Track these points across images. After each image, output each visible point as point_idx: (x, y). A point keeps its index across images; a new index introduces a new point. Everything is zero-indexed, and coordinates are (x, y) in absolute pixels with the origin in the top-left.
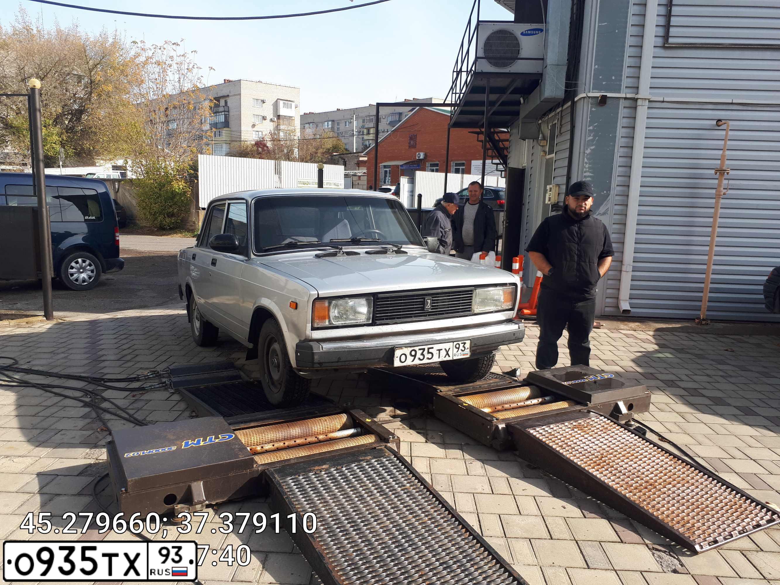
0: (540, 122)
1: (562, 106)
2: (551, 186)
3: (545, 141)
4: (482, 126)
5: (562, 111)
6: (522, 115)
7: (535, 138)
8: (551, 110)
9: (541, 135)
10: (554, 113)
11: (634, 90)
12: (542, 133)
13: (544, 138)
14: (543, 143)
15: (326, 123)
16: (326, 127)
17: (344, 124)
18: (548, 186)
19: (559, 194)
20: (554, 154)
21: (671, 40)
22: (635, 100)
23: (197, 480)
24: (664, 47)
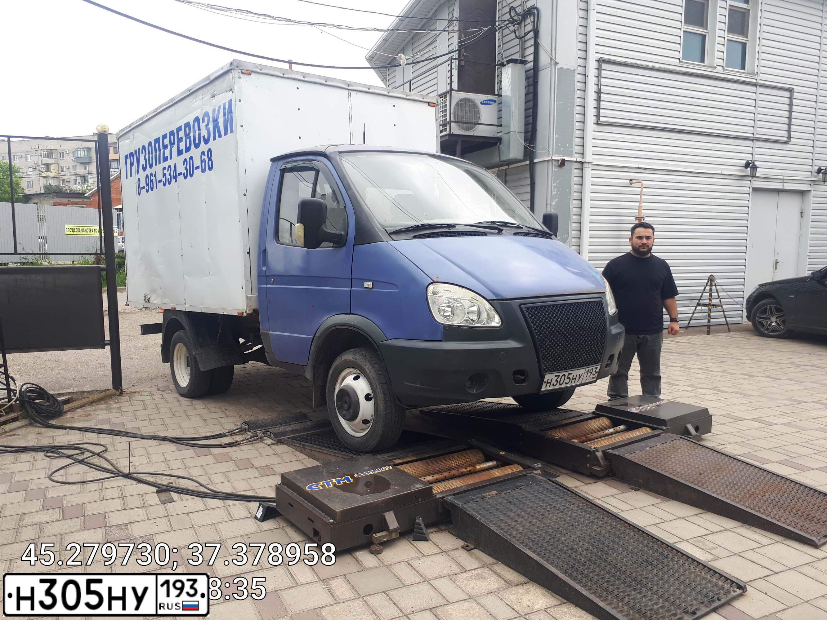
5: (507, 169)
11: (581, 156)
21: (601, 119)
22: (582, 163)
23: (388, 511)
24: (597, 124)
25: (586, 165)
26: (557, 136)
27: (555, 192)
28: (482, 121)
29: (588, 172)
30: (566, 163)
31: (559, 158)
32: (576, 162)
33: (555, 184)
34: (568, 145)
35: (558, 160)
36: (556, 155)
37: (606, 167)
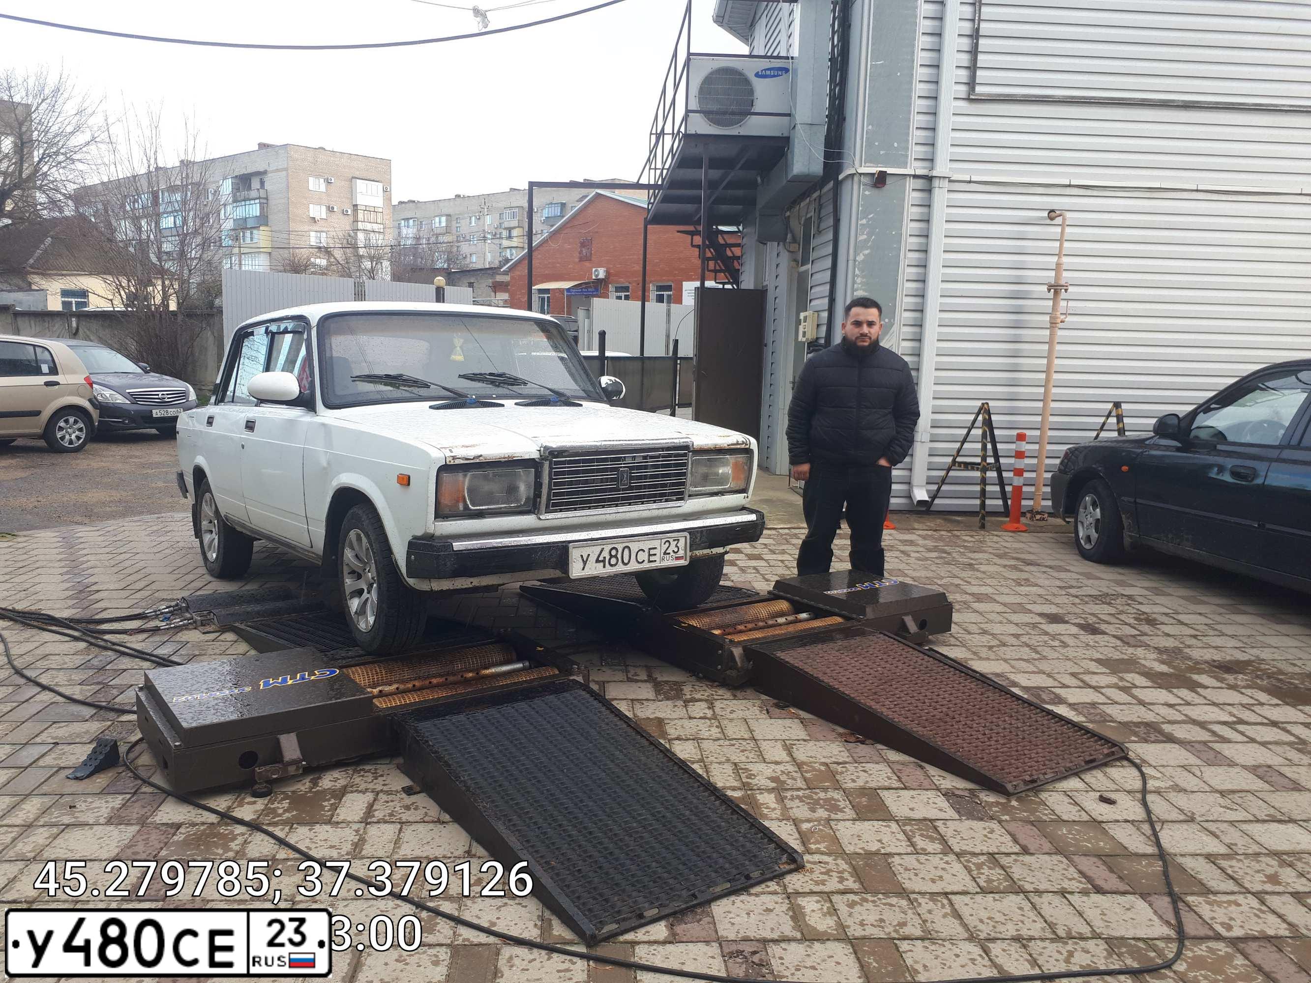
0: (788, 214)
2: (806, 314)
3: (797, 245)
4: (698, 222)
6: (761, 202)
8: (803, 195)
9: (789, 236)
10: (808, 200)
11: (927, 164)
12: (792, 232)
14: (794, 247)
15: (437, 219)
16: (437, 225)
17: (468, 221)
18: (802, 314)
19: (818, 325)
20: (810, 264)
21: (978, 89)
22: (929, 179)
23: (288, 732)
24: (969, 99)
25: (936, 183)
26: (870, 127)
27: (865, 237)
28: (757, 108)
29: (941, 196)
30: (889, 180)
31: (873, 170)
32: (915, 176)
33: (864, 221)
34: (896, 145)
35: (873, 174)
36: (867, 164)
37: (983, 186)
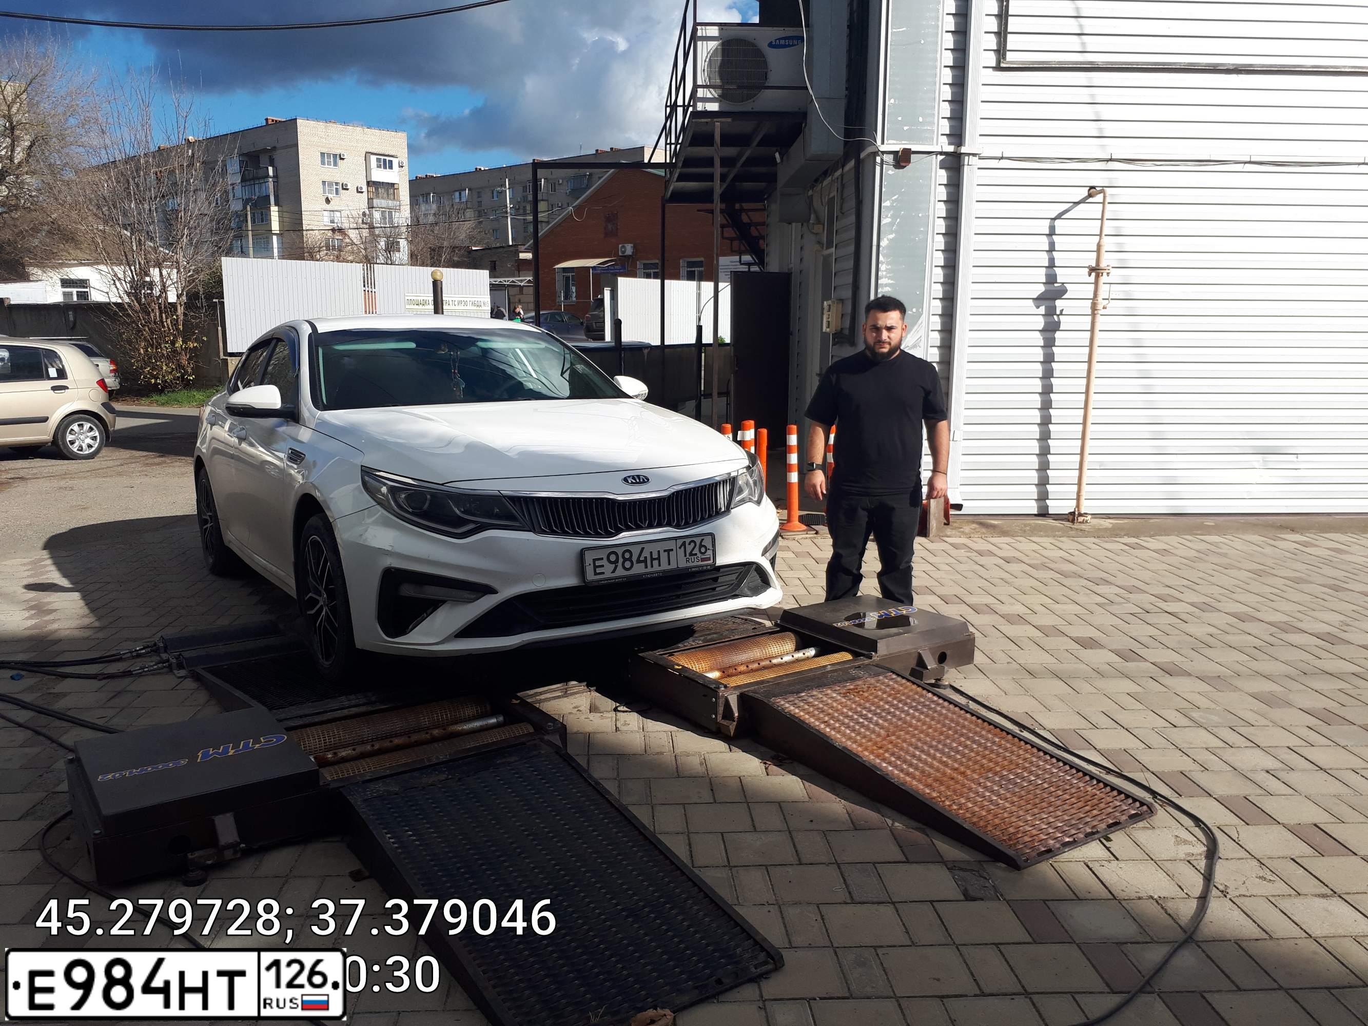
0: (810, 193)
1: (843, 166)
2: (830, 302)
3: (821, 226)
5: (842, 175)
6: (782, 179)
7: (804, 221)
8: (825, 174)
9: (813, 216)
10: (830, 178)
12: (816, 212)
13: (819, 221)
14: (818, 228)
15: (457, 194)
16: (457, 200)
17: (490, 194)
18: (825, 303)
19: (842, 315)
20: (834, 249)
21: (1010, 56)
22: (958, 156)
23: (223, 812)
24: (1000, 68)
25: (965, 160)
26: (892, 101)
27: (889, 220)
28: (771, 81)
29: (971, 174)
30: (913, 157)
31: (897, 148)
32: (942, 154)
33: (888, 203)
34: (921, 119)
35: (897, 152)
37: (1016, 163)
